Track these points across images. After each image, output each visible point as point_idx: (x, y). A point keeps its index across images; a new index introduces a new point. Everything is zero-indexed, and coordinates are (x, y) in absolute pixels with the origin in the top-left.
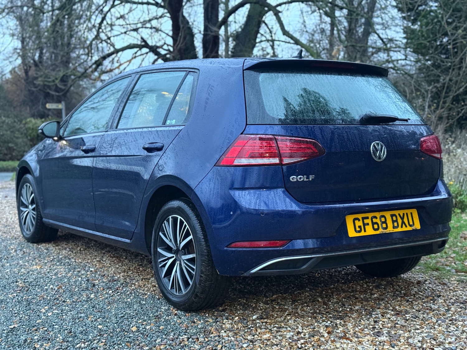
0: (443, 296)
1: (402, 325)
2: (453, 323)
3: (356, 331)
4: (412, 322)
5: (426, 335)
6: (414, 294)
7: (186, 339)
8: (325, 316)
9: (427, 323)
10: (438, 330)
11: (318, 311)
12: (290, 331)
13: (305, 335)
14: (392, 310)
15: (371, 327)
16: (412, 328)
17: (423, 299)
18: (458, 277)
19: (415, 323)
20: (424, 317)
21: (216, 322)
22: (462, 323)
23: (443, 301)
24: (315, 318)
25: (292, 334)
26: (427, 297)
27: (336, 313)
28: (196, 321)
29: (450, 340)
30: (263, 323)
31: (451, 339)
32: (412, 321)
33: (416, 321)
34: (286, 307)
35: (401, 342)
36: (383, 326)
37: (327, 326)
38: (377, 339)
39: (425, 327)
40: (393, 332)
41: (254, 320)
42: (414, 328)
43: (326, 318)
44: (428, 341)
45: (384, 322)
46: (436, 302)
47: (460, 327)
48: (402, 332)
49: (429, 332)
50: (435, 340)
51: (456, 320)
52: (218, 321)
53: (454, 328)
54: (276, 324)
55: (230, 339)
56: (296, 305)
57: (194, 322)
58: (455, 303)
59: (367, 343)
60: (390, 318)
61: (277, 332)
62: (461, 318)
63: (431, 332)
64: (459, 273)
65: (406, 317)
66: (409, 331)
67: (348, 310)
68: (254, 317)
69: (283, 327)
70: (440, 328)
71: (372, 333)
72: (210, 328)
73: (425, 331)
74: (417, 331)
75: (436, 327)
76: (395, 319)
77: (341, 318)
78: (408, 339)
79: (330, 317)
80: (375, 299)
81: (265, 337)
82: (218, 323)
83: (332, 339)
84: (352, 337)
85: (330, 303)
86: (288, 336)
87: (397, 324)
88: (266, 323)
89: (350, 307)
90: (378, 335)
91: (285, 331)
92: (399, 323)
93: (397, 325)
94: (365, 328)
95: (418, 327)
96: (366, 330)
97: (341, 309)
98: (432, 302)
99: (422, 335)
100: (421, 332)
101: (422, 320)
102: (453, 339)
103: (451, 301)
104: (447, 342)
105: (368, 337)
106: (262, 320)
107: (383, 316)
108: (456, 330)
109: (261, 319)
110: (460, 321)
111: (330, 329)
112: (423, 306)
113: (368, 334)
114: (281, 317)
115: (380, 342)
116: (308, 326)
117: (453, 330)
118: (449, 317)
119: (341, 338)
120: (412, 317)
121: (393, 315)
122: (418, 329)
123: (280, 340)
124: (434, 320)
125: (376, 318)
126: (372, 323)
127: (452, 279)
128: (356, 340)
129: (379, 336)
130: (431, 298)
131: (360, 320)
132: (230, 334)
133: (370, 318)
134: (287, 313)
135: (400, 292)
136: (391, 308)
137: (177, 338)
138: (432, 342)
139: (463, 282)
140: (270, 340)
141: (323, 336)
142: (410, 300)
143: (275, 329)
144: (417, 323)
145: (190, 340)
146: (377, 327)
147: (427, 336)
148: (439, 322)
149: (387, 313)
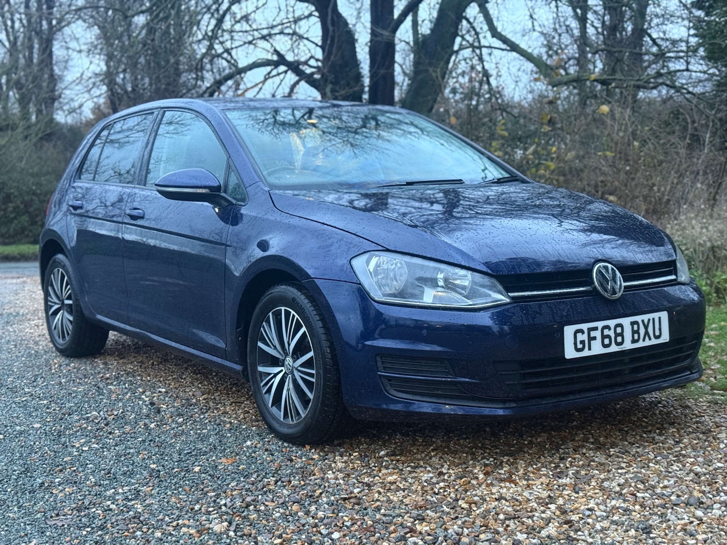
0: (679, 424)
1: (599, 463)
2: (679, 459)
3: (529, 471)
4: (616, 459)
5: (631, 476)
6: (634, 421)
7: (272, 483)
8: (488, 451)
9: (639, 459)
10: (653, 469)
11: (480, 445)
12: (429, 471)
13: (449, 477)
14: (592, 443)
15: (553, 465)
16: (614, 466)
17: (646, 427)
18: (711, 397)
19: (620, 460)
20: (637, 452)
21: (324, 460)
22: (692, 460)
23: (674, 430)
24: (473, 454)
25: (431, 475)
27: (506, 447)
28: (294, 458)
29: (666, 483)
30: (392, 461)
31: (669, 481)
32: (618, 457)
33: (622, 458)
34: (434, 440)
35: (590, 486)
36: (571, 465)
37: (486, 465)
38: (555, 482)
39: (635, 466)
40: (583, 473)
41: (380, 457)
42: (616, 467)
43: (489, 453)
44: (633, 484)
45: (574, 459)
46: (664, 432)
47: (688, 465)
48: (597, 472)
49: (637, 472)
50: (643, 483)
51: (684, 456)
52: (326, 459)
53: (678, 467)
54: (412, 462)
55: (337, 481)
56: (450, 437)
57: (291, 460)
58: (693, 432)
59: (540, 487)
60: (584, 454)
61: (410, 472)
62: (694, 453)
63: (640, 473)
64: (715, 391)
65: (610, 452)
66: (609, 471)
67: (526, 442)
68: (382, 453)
69: (421, 466)
70: (658, 466)
71: (551, 473)
72: (312, 468)
73: (632, 471)
74: (620, 471)
75: (651, 465)
76: (592, 455)
77: (511, 454)
78: (603, 482)
79: (496, 453)
80: (572, 428)
81: (390, 478)
82: (326, 461)
83: (489, 482)
84: (519, 479)
85: (502, 434)
86: (424, 479)
87: (594, 461)
88: (398, 461)
89: (530, 439)
90: (558, 477)
91: (422, 472)
92: (596, 459)
93: (592, 463)
94: (543, 467)
95: (624, 465)
96: (543, 469)
97: (515, 442)
98: (658, 431)
99: (627, 476)
100: (626, 473)
101: (634, 456)
102: (672, 482)
103: (688, 430)
104: (661, 485)
105: (543, 479)
106: (392, 458)
107: (576, 451)
108: (680, 470)
109: (392, 455)
110: (691, 458)
111: (489, 469)
112: (641, 436)
113: (544, 475)
114: (422, 452)
115: (559, 486)
116: (461, 464)
117: (676, 470)
118: (676, 451)
119: (502, 481)
120: (619, 452)
121: (591, 449)
122: (623, 468)
123: (410, 484)
124: (652, 456)
125: (563, 453)
126: (557, 461)
127: (701, 400)
128: (525, 482)
129: (560, 478)
130: (659, 426)
131: (540, 457)
132: (341, 475)
133: (555, 454)
134: (432, 448)
136: (592, 440)
137: (260, 481)
138: (639, 486)
139: (717, 403)
140: (395, 483)
141: (477, 478)
142: (626, 429)
143: (409, 469)
144: (625, 460)
145: (279, 483)
146: (562, 465)
147: (633, 477)
148: (659, 458)
149: (583, 446)
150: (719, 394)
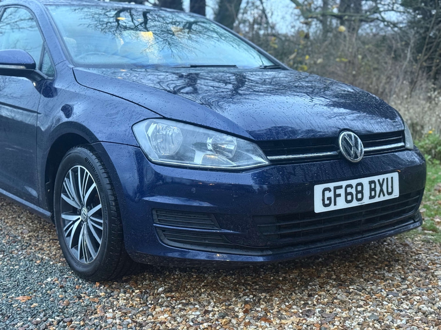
0: (402, 261)
1: (341, 301)
2: (407, 297)
3: (282, 309)
4: (355, 297)
5: (369, 314)
6: (367, 258)
7: (55, 323)
8: (249, 287)
9: (374, 297)
10: (387, 307)
11: (243, 281)
12: (197, 309)
13: (213, 316)
14: (335, 280)
15: (303, 302)
16: (354, 304)
17: (377, 264)
18: (423, 237)
19: (359, 297)
20: (372, 289)
22: (418, 298)
23: (400, 267)
24: (237, 290)
25: (198, 313)
26: (382, 262)
27: (264, 284)
29: (399, 322)
30: (168, 297)
31: (401, 320)
32: (356, 294)
33: (360, 295)
34: (206, 275)
35: (334, 325)
36: (317, 302)
37: (246, 303)
38: (304, 321)
39: (371, 303)
40: (328, 311)
41: (158, 294)
42: (356, 305)
43: (250, 290)
44: (371, 324)
45: (320, 296)
46: (391, 269)
47: (415, 303)
48: (340, 310)
49: (374, 311)
50: (379, 322)
51: (411, 294)
52: (111, 296)
53: (408, 305)
54: (184, 299)
55: (114, 321)
57: (80, 298)
58: (415, 270)
59: (290, 326)
60: (328, 291)
61: (180, 311)
62: (419, 291)
63: (376, 311)
64: (426, 232)
65: (350, 289)
66: (349, 309)
67: (281, 279)
68: (161, 289)
69: (191, 304)
70: (390, 304)
71: (301, 311)
72: (96, 306)
73: (369, 309)
74: (359, 309)
75: (385, 303)
76: (335, 292)
77: (267, 291)
78: (344, 321)
79: (256, 289)
80: (318, 264)
81: (161, 318)
82: (110, 298)
83: (247, 321)
84: (273, 317)
85: (262, 270)
86: (191, 317)
87: (336, 298)
88: (172, 297)
90: (307, 315)
91: (191, 309)
92: (339, 297)
93: (335, 301)
94: (294, 304)
95: (362, 303)
96: (294, 307)
97: (272, 278)
98: (386, 268)
99: (365, 315)
100: (364, 311)
101: (369, 293)
102: (404, 322)
103: (410, 267)
104: (395, 325)
105: (294, 319)
106: (169, 294)
107: (321, 288)
108: (410, 309)
109: (169, 291)
110: (417, 296)
111: (248, 307)
112: (374, 273)
113: (295, 313)
114: (194, 289)
116: (225, 301)
117: (406, 309)
118: (404, 289)
119: (258, 319)
120: (357, 289)
121: (334, 287)
122: (361, 306)
124: (384, 293)
125: (311, 290)
126: (305, 297)
127: (416, 239)
128: (278, 321)
129: (308, 316)
130: (386, 263)
131: (292, 294)
132: (118, 314)
133: (304, 290)
134: (203, 284)
135: (351, 255)
136: (334, 277)
138: (376, 325)
139: (429, 242)
140: (165, 323)
141: (237, 316)
142: (361, 266)
143: (180, 306)
144: (362, 298)
146: (310, 302)
148: (390, 296)
149: (328, 283)
150: (429, 234)
